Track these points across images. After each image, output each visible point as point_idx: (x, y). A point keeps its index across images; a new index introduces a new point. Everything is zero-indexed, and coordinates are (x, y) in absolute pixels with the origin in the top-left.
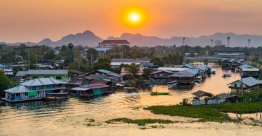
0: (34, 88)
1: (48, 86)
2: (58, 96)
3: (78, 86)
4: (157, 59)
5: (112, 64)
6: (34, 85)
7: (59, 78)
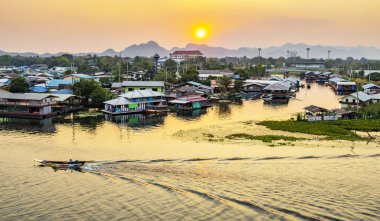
0: (134, 100)
1: (148, 98)
2: (158, 108)
3: (174, 99)
4: (242, 71)
5: (200, 75)
6: (134, 97)
7: (155, 89)
